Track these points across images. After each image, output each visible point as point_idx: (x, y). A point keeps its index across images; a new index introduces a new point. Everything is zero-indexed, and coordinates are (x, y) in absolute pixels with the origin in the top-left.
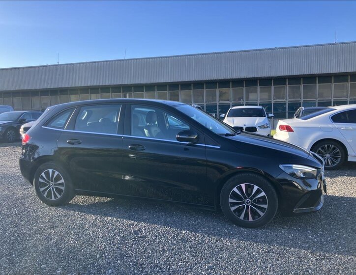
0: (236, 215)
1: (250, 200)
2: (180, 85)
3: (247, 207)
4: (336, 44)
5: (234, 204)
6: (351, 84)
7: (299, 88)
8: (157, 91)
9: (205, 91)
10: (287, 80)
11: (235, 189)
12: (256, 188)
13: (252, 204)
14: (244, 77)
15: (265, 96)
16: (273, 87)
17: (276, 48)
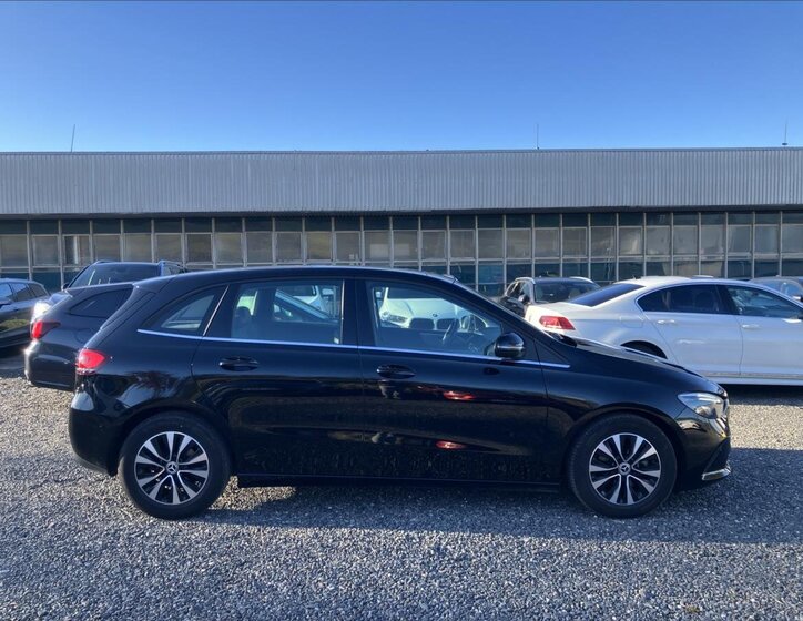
0: (602, 495)
1: (628, 466)
2: (213, 221)
3: (624, 477)
4: (539, 151)
5: (598, 475)
6: (564, 231)
7: (471, 235)
8: (156, 231)
9: (274, 235)
10: (448, 218)
11: (602, 447)
12: (640, 440)
13: (632, 472)
14: (363, 209)
15: (404, 249)
16: (420, 232)
17: (427, 152)
